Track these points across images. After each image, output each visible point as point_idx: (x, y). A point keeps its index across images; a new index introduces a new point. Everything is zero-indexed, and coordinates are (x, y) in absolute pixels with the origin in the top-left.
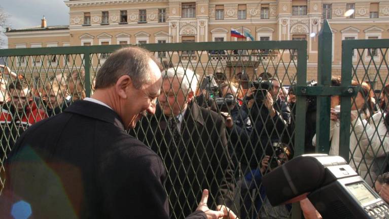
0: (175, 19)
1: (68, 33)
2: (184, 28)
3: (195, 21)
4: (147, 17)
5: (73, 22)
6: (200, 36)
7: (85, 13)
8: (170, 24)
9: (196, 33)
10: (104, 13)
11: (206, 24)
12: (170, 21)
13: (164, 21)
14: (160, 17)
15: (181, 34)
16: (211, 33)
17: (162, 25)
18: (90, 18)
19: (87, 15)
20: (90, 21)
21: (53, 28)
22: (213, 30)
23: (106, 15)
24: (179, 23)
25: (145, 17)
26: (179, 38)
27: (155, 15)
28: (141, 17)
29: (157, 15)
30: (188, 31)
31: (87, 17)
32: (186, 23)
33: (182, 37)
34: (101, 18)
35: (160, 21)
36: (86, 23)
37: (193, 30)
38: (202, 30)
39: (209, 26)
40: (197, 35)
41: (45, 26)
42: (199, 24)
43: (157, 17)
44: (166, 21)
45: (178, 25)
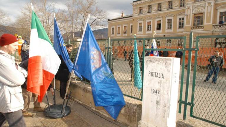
0: (190, 4)
1: (132, 18)
2: (196, 9)
3: (204, 3)
4: (173, 5)
5: (134, 13)
6: (207, 13)
7: (140, 8)
8: (186, 8)
9: (204, 12)
10: (149, 6)
11: (213, 4)
12: (186, 6)
13: (184, 5)
14: (181, 4)
15: (193, 13)
16: (217, 10)
17: (182, 8)
18: (142, 10)
19: (141, 8)
20: (142, 11)
21: (126, 16)
22: (218, 7)
23: (150, 7)
24: (193, 6)
25: (172, 5)
26: (192, 15)
27: (177, 3)
28: (169, 6)
29: (179, 3)
30: (198, 10)
31: (141, 9)
32: (197, 5)
33: (194, 15)
34: (147, 9)
35: (181, 6)
36: (140, 13)
37: (202, 9)
38: (209, 9)
39: (215, 5)
40: (205, 12)
41: (123, 16)
42: (207, 5)
43: (179, 4)
44: (185, 6)
45: (192, 7)
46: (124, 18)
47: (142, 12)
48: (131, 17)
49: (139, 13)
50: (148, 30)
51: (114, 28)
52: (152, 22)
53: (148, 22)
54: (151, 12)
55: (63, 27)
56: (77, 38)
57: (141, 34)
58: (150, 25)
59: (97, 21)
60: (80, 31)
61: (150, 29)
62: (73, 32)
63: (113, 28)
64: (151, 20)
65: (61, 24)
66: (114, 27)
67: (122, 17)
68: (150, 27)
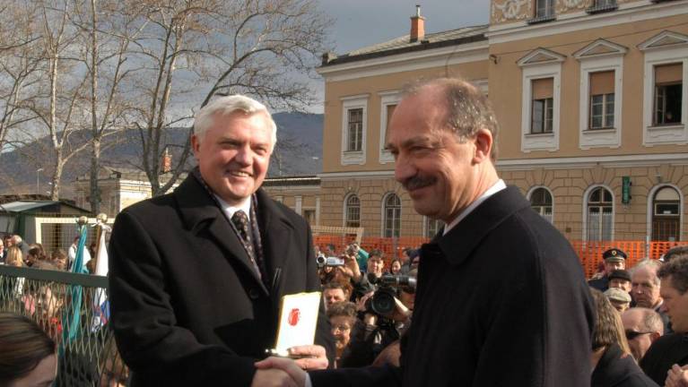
21: (443, 38)
36: (541, 14)
46: (426, 45)
47: (552, 11)
48: (481, 38)
49: (529, 16)
50: (594, 124)
51: (360, 111)
52: (618, 75)
53: (591, 74)
54: (613, 10)
55: (31, 99)
56: (119, 176)
57: (547, 154)
58: (611, 96)
59: (255, 65)
60: (145, 125)
61: (610, 120)
62: (96, 134)
63: (356, 113)
64: (616, 64)
65: (16, 84)
66: (362, 104)
67: (414, 39)
68: (610, 108)
